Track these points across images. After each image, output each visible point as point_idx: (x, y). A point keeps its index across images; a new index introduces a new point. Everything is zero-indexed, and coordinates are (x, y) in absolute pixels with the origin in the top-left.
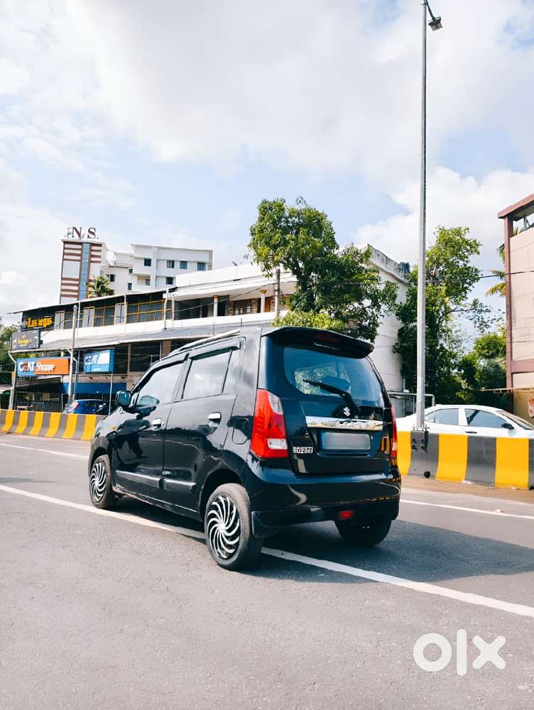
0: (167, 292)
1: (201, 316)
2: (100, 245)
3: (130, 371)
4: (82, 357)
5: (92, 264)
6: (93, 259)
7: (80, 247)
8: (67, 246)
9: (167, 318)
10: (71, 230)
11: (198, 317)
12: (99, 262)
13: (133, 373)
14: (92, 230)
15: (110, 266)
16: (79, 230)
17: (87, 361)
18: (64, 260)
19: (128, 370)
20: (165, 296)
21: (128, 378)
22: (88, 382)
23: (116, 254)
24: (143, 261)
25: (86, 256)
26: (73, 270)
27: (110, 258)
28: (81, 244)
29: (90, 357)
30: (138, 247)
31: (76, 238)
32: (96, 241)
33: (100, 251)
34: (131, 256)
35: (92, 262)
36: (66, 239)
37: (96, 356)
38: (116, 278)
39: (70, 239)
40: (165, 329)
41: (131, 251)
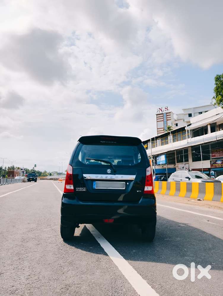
0: (187, 127)
1: (204, 134)
2: (170, 113)
3: (177, 163)
4: (156, 158)
5: (168, 121)
6: (168, 119)
7: (162, 115)
8: (157, 116)
9: (188, 138)
10: (158, 110)
11: (203, 135)
12: (170, 120)
13: (178, 163)
14: (167, 108)
15: (175, 120)
16: (161, 109)
17: (158, 160)
18: (157, 122)
19: (176, 162)
20: (186, 128)
21: (176, 165)
22: (162, 168)
23: (177, 115)
24: (188, 115)
25: (165, 118)
26: (161, 125)
27: (175, 117)
28: (163, 114)
29: (158, 158)
30: (184, 110)
31: (161, 112)
32: (169, 111)
33: (170, 115)
34: (183, 114)
35: (167, 120)
36: (157, 113)
37: (160, 158)
38: (178, 125)
39: (158, 113)
40: (188, 143)
41: (182, 112)
